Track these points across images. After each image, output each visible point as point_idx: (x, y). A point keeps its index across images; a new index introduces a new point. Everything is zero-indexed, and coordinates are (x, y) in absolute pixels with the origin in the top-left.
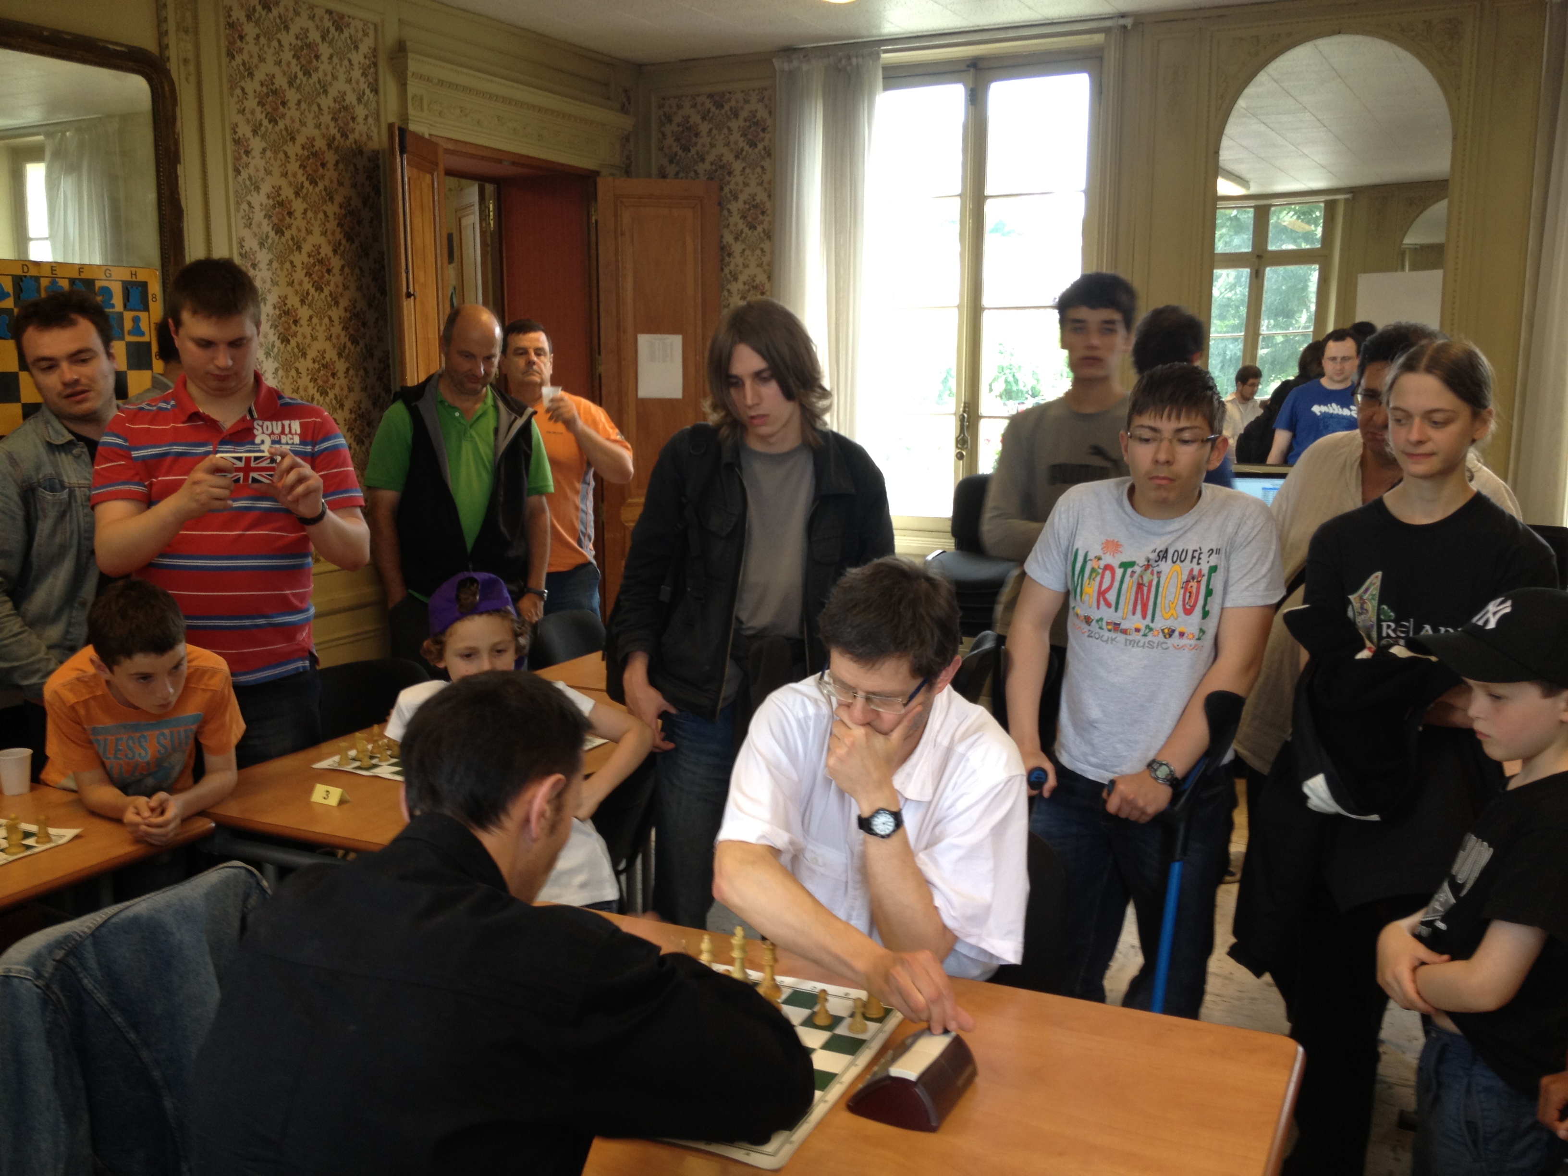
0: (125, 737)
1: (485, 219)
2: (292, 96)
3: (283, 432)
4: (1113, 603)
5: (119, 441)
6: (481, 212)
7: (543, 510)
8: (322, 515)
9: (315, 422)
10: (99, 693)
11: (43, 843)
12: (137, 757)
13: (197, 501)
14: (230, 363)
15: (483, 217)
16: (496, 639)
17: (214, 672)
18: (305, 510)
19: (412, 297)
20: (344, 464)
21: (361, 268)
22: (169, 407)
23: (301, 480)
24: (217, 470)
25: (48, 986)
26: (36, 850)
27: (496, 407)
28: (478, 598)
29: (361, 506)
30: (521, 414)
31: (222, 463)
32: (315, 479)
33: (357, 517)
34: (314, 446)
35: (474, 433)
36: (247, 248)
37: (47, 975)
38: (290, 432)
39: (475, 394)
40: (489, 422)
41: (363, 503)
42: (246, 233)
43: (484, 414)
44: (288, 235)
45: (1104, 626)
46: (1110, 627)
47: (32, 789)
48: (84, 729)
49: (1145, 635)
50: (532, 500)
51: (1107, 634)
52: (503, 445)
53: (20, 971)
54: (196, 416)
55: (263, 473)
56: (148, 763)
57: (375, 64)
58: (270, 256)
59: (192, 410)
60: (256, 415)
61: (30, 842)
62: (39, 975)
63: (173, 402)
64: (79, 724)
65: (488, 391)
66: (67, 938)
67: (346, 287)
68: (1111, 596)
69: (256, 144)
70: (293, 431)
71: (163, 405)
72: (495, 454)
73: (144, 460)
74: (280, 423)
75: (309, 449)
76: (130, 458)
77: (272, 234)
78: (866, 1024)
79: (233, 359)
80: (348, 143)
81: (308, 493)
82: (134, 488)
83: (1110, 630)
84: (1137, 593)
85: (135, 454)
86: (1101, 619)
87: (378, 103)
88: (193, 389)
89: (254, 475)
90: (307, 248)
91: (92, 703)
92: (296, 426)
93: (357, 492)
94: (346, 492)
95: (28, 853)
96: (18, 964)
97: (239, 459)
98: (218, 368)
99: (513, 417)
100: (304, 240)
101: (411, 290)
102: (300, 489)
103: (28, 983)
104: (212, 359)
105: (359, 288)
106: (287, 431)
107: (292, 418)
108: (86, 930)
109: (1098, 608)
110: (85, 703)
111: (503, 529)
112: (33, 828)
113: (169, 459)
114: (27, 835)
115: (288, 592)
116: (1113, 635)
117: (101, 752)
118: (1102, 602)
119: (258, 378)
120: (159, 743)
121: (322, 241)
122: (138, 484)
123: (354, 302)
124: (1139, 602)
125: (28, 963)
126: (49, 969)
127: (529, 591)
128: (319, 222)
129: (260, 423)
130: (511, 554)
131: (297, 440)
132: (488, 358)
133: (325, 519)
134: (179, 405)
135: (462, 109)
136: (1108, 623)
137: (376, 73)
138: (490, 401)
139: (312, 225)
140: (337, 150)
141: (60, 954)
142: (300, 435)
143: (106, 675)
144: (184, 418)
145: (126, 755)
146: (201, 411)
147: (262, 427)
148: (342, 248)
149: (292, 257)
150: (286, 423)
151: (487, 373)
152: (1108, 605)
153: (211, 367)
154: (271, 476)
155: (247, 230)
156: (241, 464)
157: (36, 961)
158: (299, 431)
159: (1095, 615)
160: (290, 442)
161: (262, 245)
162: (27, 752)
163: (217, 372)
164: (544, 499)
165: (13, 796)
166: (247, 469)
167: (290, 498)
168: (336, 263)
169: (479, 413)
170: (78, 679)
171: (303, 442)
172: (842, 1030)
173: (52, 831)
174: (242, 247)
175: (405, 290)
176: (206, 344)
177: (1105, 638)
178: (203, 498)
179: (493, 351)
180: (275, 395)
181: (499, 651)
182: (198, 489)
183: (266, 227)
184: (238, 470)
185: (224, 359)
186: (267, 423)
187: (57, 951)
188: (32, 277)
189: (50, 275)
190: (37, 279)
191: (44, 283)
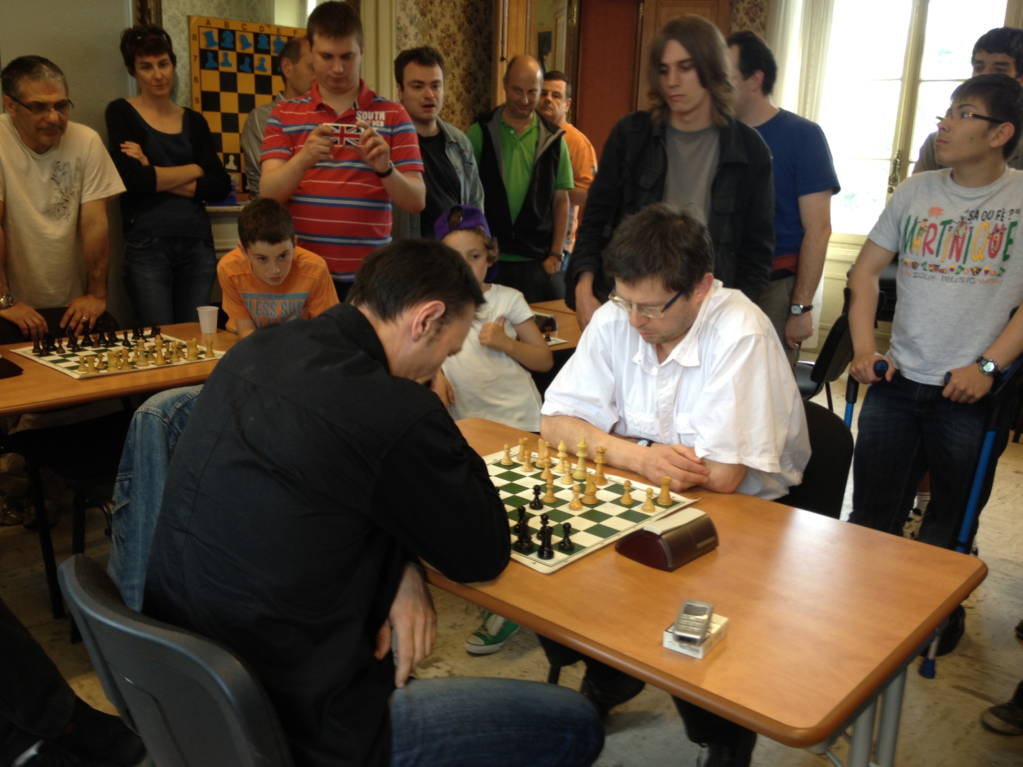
0: (263, 302)
1: (570, 18)
3: (374, 119)
4: (935, 250)
5: (276, 122)
6: (569, 13)
7: (565, 201)
8: (390, 171)
9: (394, 113)
10: (248, 272)
11: (209, 357)
12: (269, 315)
13: (311, 154)
14: (342, 70)
15: (570, 16)
16: (472, 247)
17: (316, 267)
18: (379, 166)
20: (411, 142)
21: (476, 42)
22: (307, 101)
23: (375, 145)
24: (323, 134)
26: (206, 360)
27: (538, 127)
28: (461, 219)
29: (422, 171)
30: (554, 133)
31: (326, 129)
32: (385, 145)
33: (417, 177)
34: (393, 128)
35: (522, 145)
36: (402, 24)
38: (379, 120)
39: (525, 118)
40: (533, 137)
41: (423, 169)
42: (402, 15)
43: (530, 132)
44: (429, 16)
45: (927, 267)
46: (931, 268)
47: (218, 332)
48: (238, 293)
49: (958, 273)
50: (559, 192)
51: (929, 274)
53: (154, 411)
54: (321, 107)
55: (353, 139)
56: (276, 320)
58: (417, 30)
59: (318, 102)
60: (358, 107)
61: (203, 356)
62: (165, 415)
63: (310, 98)
64: (235, 289)
65: (534, 115)
66: (184, 396)
67: (465, 54)
68: (934, 246)
70: (380, 119)
71: (304, 100)
72: (534, 159)
73: (289, 133)
74: (372, 113)
75: (389, 130)
76: (281, 132)
77: (419, 16)
79: (344, 67)
81: (380, 154)
82: (284, 151)
83: (931, 271)
84: (953, 243)
85: (285, 130)
86: (925, 263)
88: (322, 90)
89: (346, 139)
90: (441, 26)
91: (243, 278)
92: (382, 115)
93: (419, 161)
95: (199, 361)
96: (153, 406)
97: (337, 127)
98: (335, 73)
99: (549, 135)
100: (440, 20)
101: (505, 56)
102: (375, 151)
103: (158, 419)
104: (331, 67)
105: (474, 55)
106: (376, 118)
107: (380, 109)
108: (195, 392)
109: (923, 255)
110: (239, 276)
111: (536, 210)
112: (205, 349)
113: (305, 133)
114: (202, 352)
115: (373, 224)
116: (933, 274)
117: (248, 308)
118: (927, 250)
119: (362, 83)
120: (282, 308)
121: (451, 22)
122: (286, 149)
123: (469, 65)
124: (955, 249)
125: (158, 407)
126: (171, 413)
127: (553, 254)
128: (450, 9)
129: (361, 112)
130: (541, 227)
131: (382, 124)
132: (531, 92)
133: (392, 174)
134: (313, 100)
136: (930, 266)
138: (534, 123)
139: (446, 11)
141: (179, 405)
142: (384, 121)
144: (315, 108)
145: (263, 313)
146: (324, 103)
147: (361, 115)
148: (464, 27)
149: (431, 32)
150: (377, 113)
151: (531, 103)
152: (931, 252)
153: (330, 72)
154: (357, 141)
155: (403, 12)
156: (338, 131)
157: (164, 407)
158: (384, 119)
159: (920, 260)
160: (378, 125)
161: (411, 22)
162: (216, 308)
163: (334, 76)
164: (567, 194)
165: (207, 334)
166: (342, 135)
167: (368, 157)
168: (460, 37)
169: (527, 131)
170: (236, 262)
171: (386, 126)
173: (215, 352)
174: (399, 23)
175: (500, 56)
176: (328, 56)
177: (927, 277)
178: (314, 152)
179: (534, 87)
180: (373, 95)
181: (476, 257)
182: (311, 146)
183: (415, 11)
184: (336, 135)
185: (338, 67)
186: (365, 113)
187: (177, 403)
188: (265, 34)
189: (276, 33)
190: (268, 36)
191: (273, 39)
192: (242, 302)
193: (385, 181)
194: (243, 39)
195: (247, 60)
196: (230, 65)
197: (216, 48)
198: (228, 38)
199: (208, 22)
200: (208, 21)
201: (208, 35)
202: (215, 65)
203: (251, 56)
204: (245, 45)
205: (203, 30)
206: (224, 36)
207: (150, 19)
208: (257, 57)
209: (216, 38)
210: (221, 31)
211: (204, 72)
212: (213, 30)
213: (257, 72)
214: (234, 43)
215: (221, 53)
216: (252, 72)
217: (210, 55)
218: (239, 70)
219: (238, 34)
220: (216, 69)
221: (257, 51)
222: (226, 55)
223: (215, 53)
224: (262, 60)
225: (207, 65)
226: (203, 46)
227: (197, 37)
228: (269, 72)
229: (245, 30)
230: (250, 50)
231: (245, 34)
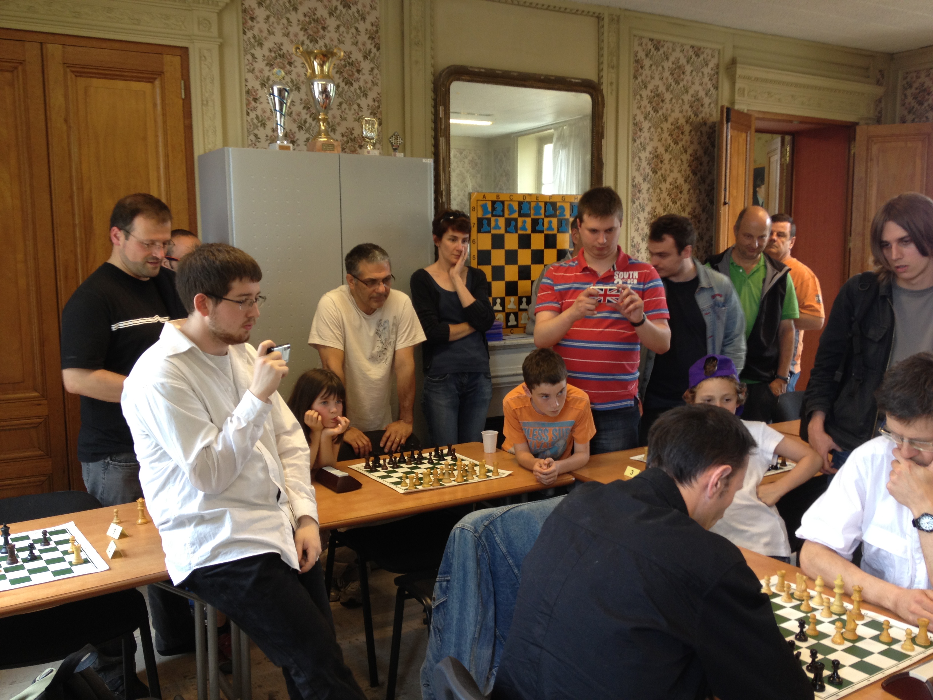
0: (538, 429)
1: (783, 157)
2: (668, 96)
3: (629, 278)
5: (549, 281)
6: (782, 153)
7: (791, 329)
8: (643, 322)
9: (646, 272)
10: (527, 405)
11: (496, 476)
12: (543, 440)
13: (579, 310)
14: (605, 241)
15: (783, 155)
16: (725, 392)
17: (581, 400)
18: (634, 318)
19: (727, 205)
20: (660, 295)
21: (700, 190)
22: (574, 264)
23: (632, 302)
24: (590, 295)
25: (480, 537)
26: (491, 478)
27: (765, 266)
28: (716, 368)
29: (667, 319)
30: (780, 271)
31: (593, 292)
32: (640, 302)
33: (664, 324)
34: (644, 285)
35: (750, 281)
36: (636, 182)
37: (480, 532)
38: (633, 278)
39: (753, 259)
40: (761, 275)
41: (669, 317)
42: (637, 174)
43: (757, 270)
44: (659, 173)
47: (497, 451)
48: (519, 422)
50: (785, 322)
52: (768, 288)
53: (468, 527)
54: (586, 269)
55: (614, 298)
56: (548, 443)
57: (717, 73)
58: (649, 186)
59: (584, 266)
60: (616, 269)
61: (490, 474)
62: (476, 531)
63: (576, 262)
64: (517, 419)
65: (761, 256)
66: (490, 515)
67: (690, 201)
69: (646, 125)
70: (634, 277)
71: (572, 264)
72: (762, 295)
73: (560, 291)
74: (628, 273)
75: (641, 287)
76: (552, 289)
77: (651, 173)
78: (914, 648)
79: (607, 239)
80: (698, 119)
81: (635, 309)
82: (554, 305)
85: (556, 288)
87: (717, 95)
88: (586, 255)
89: (608, 298)
90: (670, 180)
91: (523, 409)
92: (636, 274)
93: (666, 311)
94: (660, 310)
95: (488, 479)
96: (468, 523)
97: (602, 290)
98: (599, 244)
99: (775, 272)
100: (669, 175)
101: (727, 201)
102: (631, 307)
103: (471, 534)
104: (597, 239)
105: (698, 201)
106: (631, 277)
107: (634, 270)
108: (498, 513)
110: (520, 409)
111: (762, 338)
112: (492, 468)
113: (572, 290)
114: (489, 471)
115: (625, 363)
117: (526, 435)
119: (619, 248)
120: (553, 434)
121: (679, 176)
122: (556, 303)
123: (694, 209)
125: (471, 524)
126: (480, 529)
127: (778, 377)
128: (678, 165)
129: (618, 272)
130: (768, 354)
131: (636, 282)
132: (761, 237)
133: (645, 323)
134: (579, 264)
135: (769, 93)
137: (718, 78)
138: (762, 263)
139: (674, 167)
140: (691, 124)
141: (486, 523)
142: (637, 279)
143: (530, 395)
144: (581, 270)
145: (538, 438)
146: (589, 266)
147: (618, 275)
148: (690, 179)
149: (660, 186)
150: (631, 273)
151: (760, 246)
153: (596, 243)
154: (617, 299)
155: (637, 172)
156: (602, 293)
157: (475, 524)
158: (637, 277)
160: (632, 283)
161: (644, 180)
162: (496, 433)
163: (598, 246)
164: (792, 322)
165: (488, 453)
166: (605, 295)
167: (626, 311)
168: (686, 187)
169: (755, 269)
170: (518, 397)
171: (639, 283)
172: (896, 647)
173: (500, 471)
174: (634, 181)
175: (723, 201)
176: (594, 231)
178: (582, 309)
179: (764, 233)
180: (627, 258)
181: (727, 400)
182: (580, 304)
183: (648, 170)
184: (601, 295)
185: (602, 239)
186: (622, 273)
187: (485, 521)
188: (527, 202)
189: (536, 200)
190: (529, 203)
191: (533, 204)
192: (522, 429)
193: (638, 329)
194: (510, 207)
195: (513, 223)
196: (499, 228)
197: (489, 216)
198: (499, 207)
199: (484, 197)
200: (484, 195)
201: (484, 207)
202: (488, 229)
203: (516, 220)
204: (512, 211)
205: (480, 203)
206: (495, 206)
207: (442, 198)
208: (520, 220)
209: (490, 208)
210: (494, 203)
211: (479, 234)
212: (488, 202)
213: (520, 232)
214: (503, 211)
215: (493, 219)
216: (517, 232)
217: (485, 222)
218: (506, 231)
219: (506, 203)
220: (489, 232)
221: (520, 215)
222: (497, 221)
223: (489, 220)
224: (524, 222)
225: (482, 230)
226: (480, 216)
227: (476, 209)
228: (529, 231)
229: (511, 200)
230: (515, 215)
231: (512, 203)
